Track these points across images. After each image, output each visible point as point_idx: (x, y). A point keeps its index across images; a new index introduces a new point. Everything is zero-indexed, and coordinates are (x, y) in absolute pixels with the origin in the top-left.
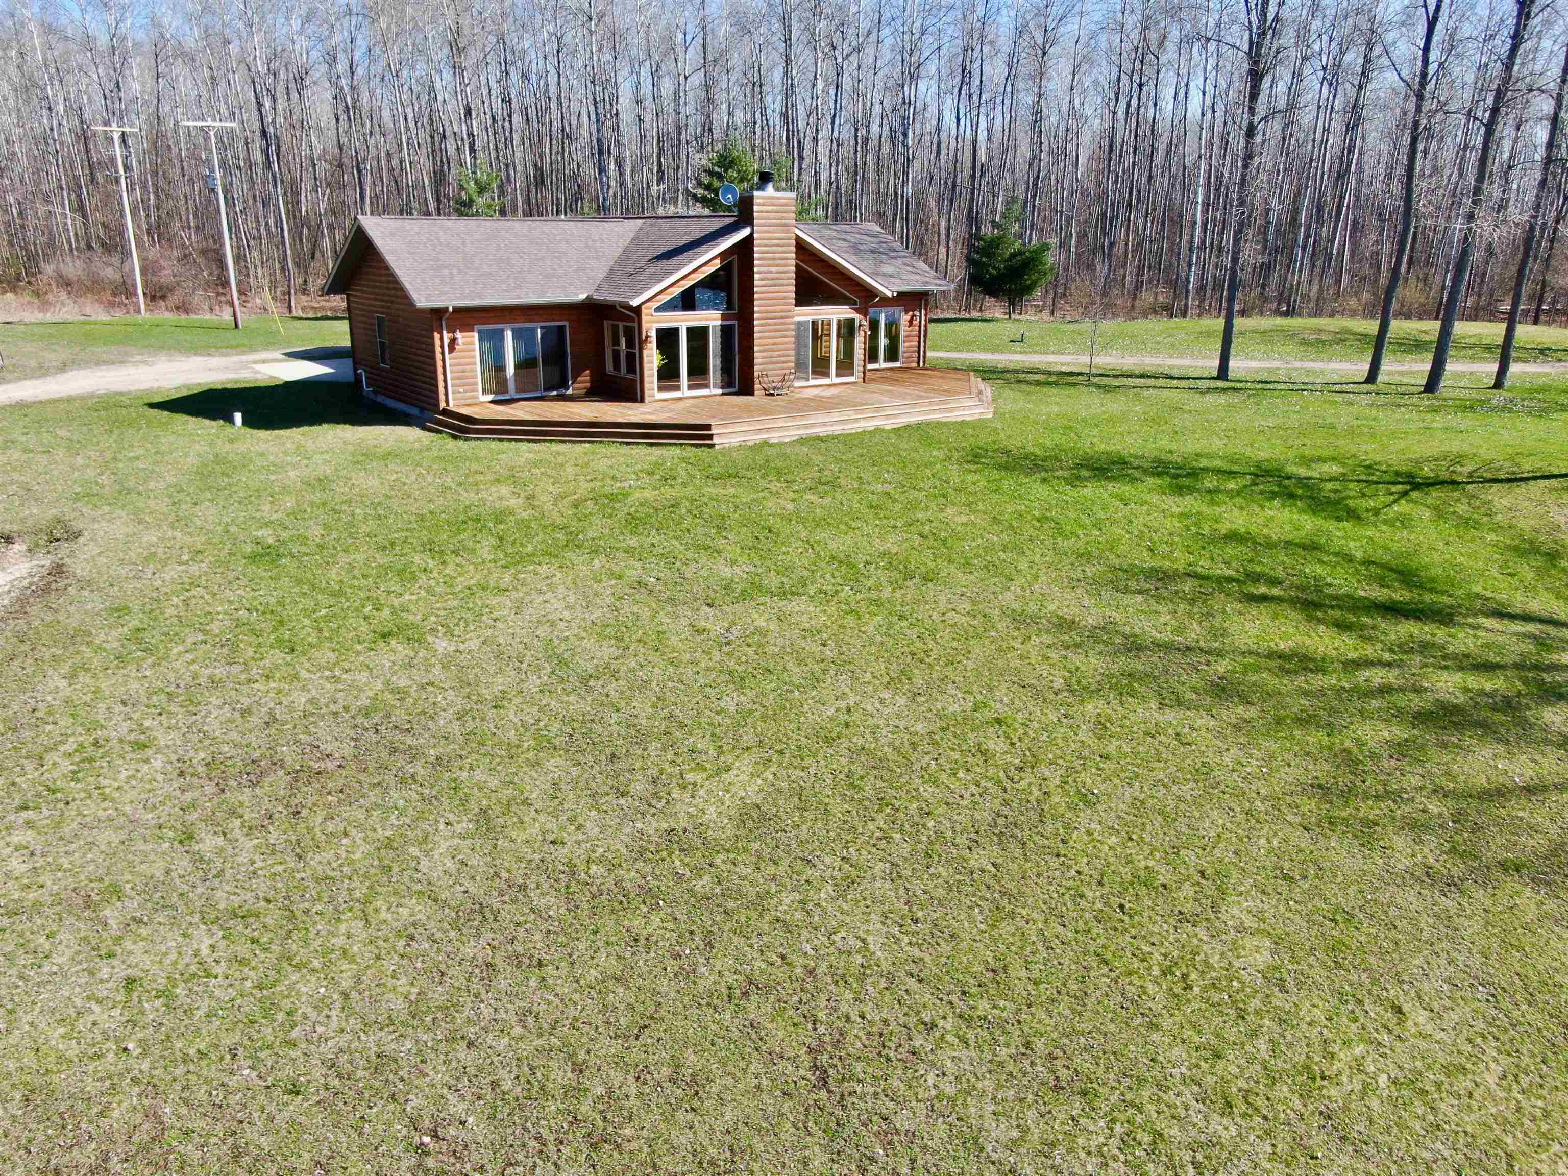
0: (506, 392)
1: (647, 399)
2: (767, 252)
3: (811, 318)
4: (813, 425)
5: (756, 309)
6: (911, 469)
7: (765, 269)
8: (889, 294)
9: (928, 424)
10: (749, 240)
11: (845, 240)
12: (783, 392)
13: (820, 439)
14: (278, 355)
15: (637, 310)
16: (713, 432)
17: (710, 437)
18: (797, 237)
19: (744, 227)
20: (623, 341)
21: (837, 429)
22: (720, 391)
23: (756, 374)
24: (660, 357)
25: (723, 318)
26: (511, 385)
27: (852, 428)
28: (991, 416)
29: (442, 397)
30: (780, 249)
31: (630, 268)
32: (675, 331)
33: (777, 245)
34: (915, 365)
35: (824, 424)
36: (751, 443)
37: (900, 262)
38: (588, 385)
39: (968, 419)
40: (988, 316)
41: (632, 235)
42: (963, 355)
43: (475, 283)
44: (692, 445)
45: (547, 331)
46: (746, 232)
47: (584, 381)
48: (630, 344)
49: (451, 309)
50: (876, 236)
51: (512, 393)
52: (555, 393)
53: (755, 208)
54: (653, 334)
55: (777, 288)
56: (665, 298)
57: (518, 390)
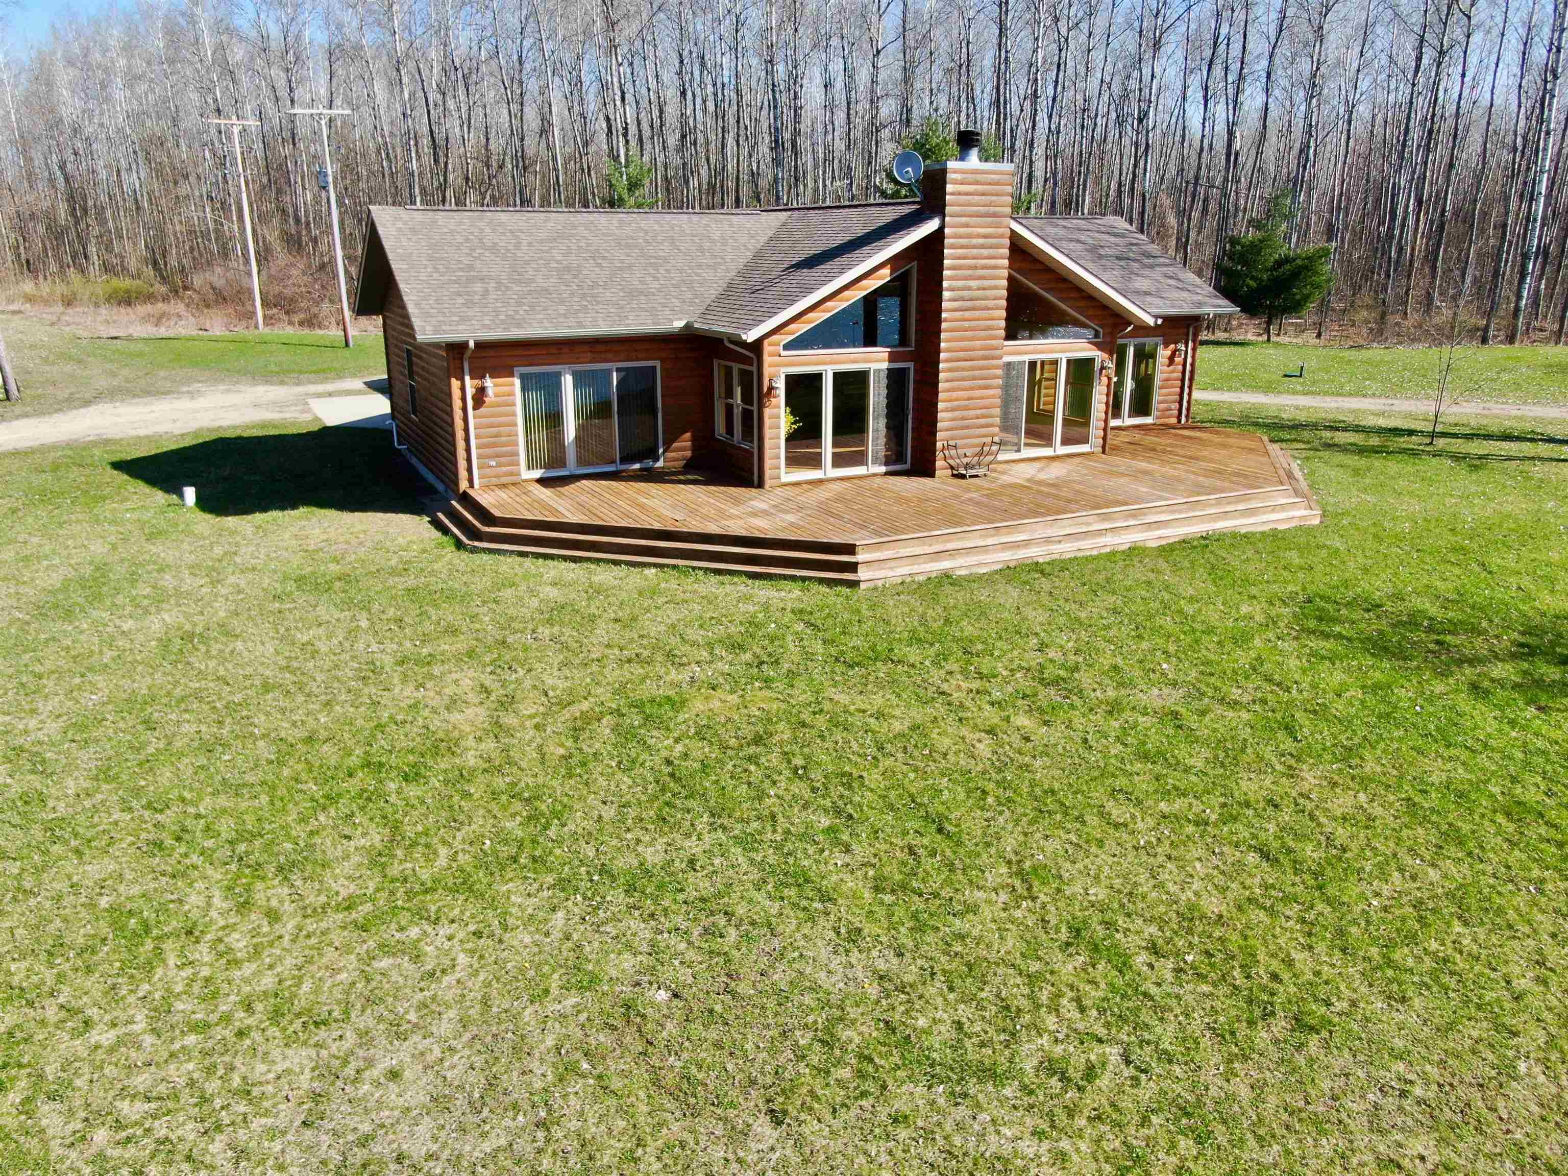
0: (562, 464)
1: (768, 483)
2: (965, 258)
3: (1027, 358)
4: (1027, 543)
5: (943, 345)
6: (1208, 649)
7: (960, 283)
8: (1151, 321)
9: (1220, 537)
10: (937, 238)
11: (1078, 241)
12: (981, 472)
13: (1037, 567)
14: (358, 384)
15: (757, 346)
16: (859, 557)
17: (853, 567)
18: (1014, 235)
19: (930, 218)
20: (738, 392)
21: (1067, 549)
22: (883, 469)
23: (939, 445)
24: (791, 418)
25: (892, 358)
26: (571, 456)
27: (1090, 546)
28: (1316, 521)
29: (463, 474)
30: (985, 252)
31: (756, 282)
32: (816, 378)
33: (982, 247)
34: (1174, 421)
35: (1048, 540)
36: (921, 578)
37: (1157, 273)
38: (688, 454)
39: (1282, 527)
40: (1237, 337)
41: (770, 233)
42: (1226, 397)
43: (519, 304)
44: (821, 581)
45: (626, 376)
46: (932, 225)
47: (683, 447)
48: (747, 398)
49: (472, 344)
50: (1122, 236)
51: (572, 466)
52: (637, 466)
53: (949, 188)
54: (781, 385)
55: (977, 314)
56: (802, 328)
57: (581, 462)
